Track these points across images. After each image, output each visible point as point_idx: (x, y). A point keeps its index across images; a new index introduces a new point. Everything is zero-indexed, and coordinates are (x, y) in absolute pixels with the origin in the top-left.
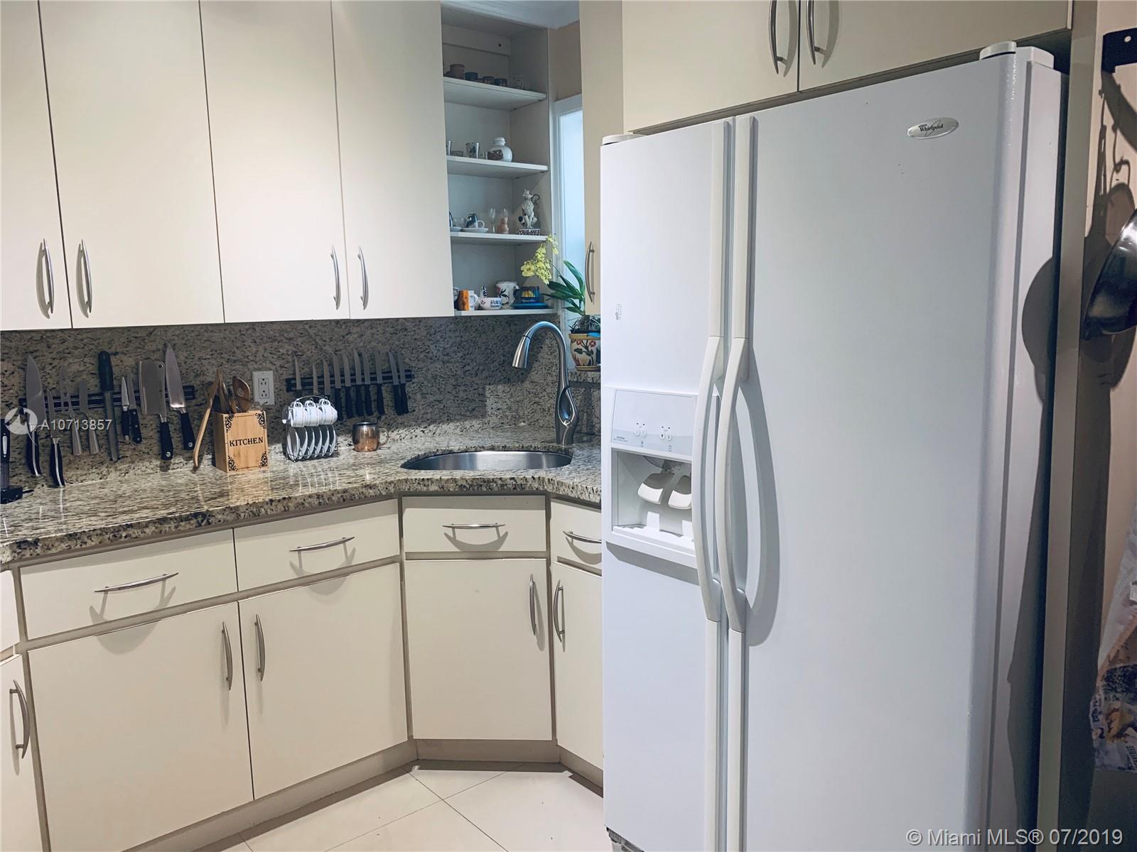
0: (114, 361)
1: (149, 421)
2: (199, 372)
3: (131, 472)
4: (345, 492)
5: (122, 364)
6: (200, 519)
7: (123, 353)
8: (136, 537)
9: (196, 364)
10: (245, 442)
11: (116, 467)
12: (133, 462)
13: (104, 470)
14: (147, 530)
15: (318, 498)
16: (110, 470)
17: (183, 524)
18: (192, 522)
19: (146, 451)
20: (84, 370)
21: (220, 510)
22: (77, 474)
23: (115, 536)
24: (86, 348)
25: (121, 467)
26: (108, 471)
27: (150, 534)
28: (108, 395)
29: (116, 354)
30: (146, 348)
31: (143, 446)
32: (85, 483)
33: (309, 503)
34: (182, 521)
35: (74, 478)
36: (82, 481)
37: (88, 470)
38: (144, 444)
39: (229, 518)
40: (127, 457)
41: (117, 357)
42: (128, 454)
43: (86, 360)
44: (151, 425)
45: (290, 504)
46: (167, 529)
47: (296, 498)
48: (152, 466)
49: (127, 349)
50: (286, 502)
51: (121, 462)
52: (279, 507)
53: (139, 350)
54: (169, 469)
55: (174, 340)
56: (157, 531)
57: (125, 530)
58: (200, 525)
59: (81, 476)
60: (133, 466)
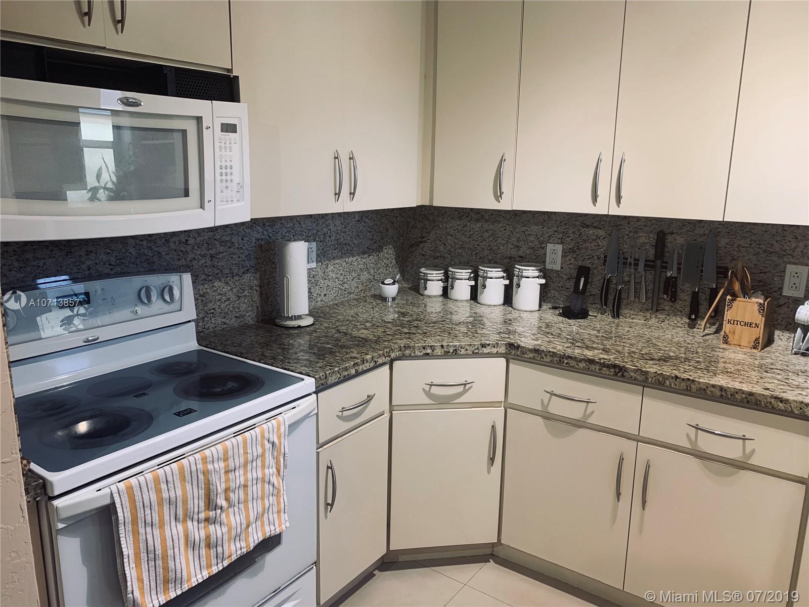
0: (670, 238)
1: (686, 288)
2: (736, 257)
3: (667, 322)
4: (750, 395)
5: (676, 242)
6: (617, 371)
7: (677, 233)
8: (573, 366)
9: (734, 250)
10: (742, 323)
11: (656, 316)
12: (669, 315)
13: (648, 314)
14: (580, 364)
15: (721, 390)
16: (652, 316)
17: (604, 369)
18: (611, 370)
19: (680, 309)
20: (648, 242)
21: (633, 369)
22: (630, 313)
23: (560, 360)
24: (652, 227)
25: (660, 316)
26: (651, 316)
27: (582, 367)
28: (659, 262)
29: (672, 233)
30: (695, 232)
31: (679, 306)
32: (634, 321)
33: (711, 392)
34: (604, 367)
35: (628, 315)
36: (632, 319)
37: (638, 312)
38: (679, 304)
39: (639, 378)
40: (665, 310)
41: (672, 236)
42: (667, 308)
43: (651, 235)
44: (688, 291)
45: (693, 386)
46: (593, 369)
47: (699, 383)
48: (682, 322)
49: (681, 231)
50: (689, 383)
51: (661, 313)
52: (682, 384)
53: (690, 233)
54: (695, 328)
55: (719, 228)
56: (586, 367)
57: (567, 359)
58: (617, 375)
59: (633, 315)
60: (668, 318)
